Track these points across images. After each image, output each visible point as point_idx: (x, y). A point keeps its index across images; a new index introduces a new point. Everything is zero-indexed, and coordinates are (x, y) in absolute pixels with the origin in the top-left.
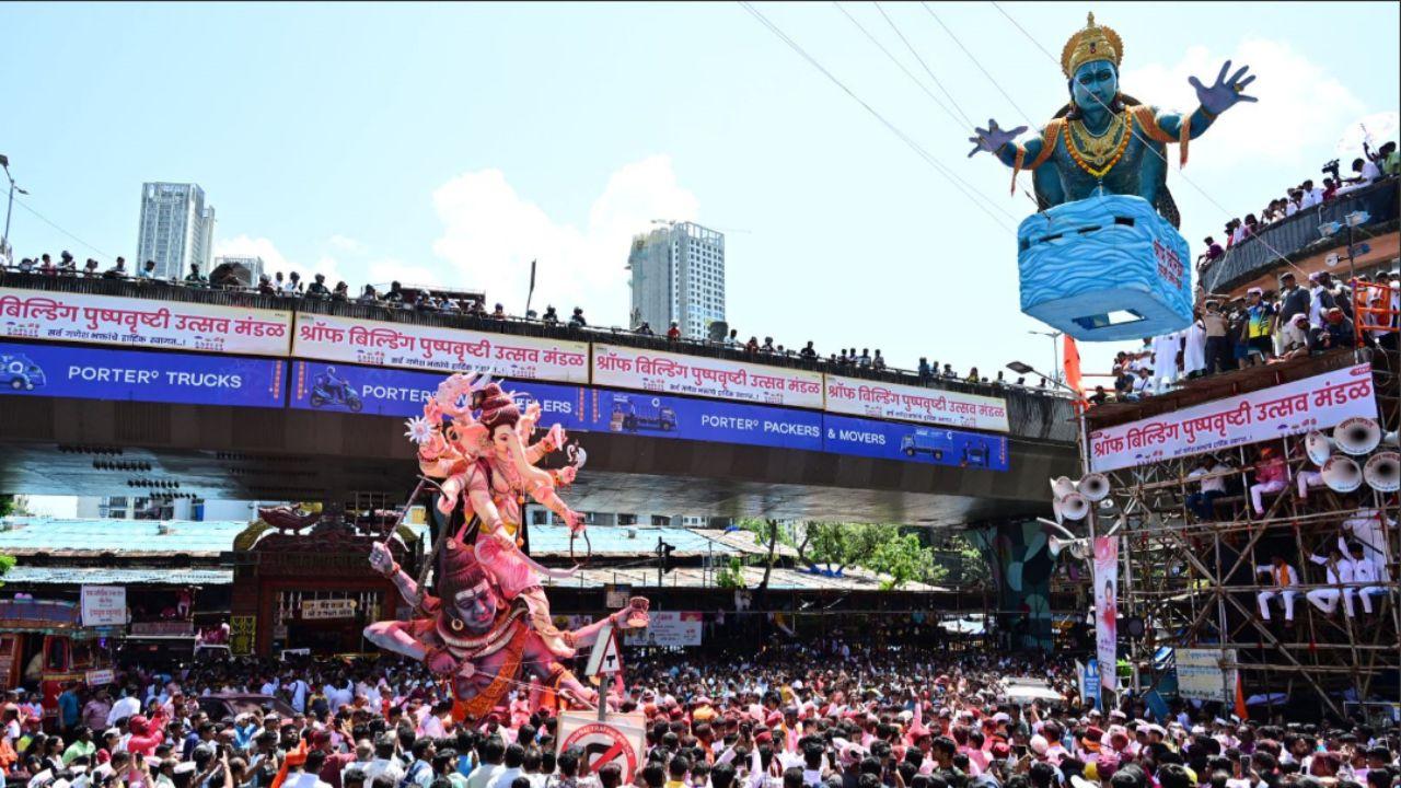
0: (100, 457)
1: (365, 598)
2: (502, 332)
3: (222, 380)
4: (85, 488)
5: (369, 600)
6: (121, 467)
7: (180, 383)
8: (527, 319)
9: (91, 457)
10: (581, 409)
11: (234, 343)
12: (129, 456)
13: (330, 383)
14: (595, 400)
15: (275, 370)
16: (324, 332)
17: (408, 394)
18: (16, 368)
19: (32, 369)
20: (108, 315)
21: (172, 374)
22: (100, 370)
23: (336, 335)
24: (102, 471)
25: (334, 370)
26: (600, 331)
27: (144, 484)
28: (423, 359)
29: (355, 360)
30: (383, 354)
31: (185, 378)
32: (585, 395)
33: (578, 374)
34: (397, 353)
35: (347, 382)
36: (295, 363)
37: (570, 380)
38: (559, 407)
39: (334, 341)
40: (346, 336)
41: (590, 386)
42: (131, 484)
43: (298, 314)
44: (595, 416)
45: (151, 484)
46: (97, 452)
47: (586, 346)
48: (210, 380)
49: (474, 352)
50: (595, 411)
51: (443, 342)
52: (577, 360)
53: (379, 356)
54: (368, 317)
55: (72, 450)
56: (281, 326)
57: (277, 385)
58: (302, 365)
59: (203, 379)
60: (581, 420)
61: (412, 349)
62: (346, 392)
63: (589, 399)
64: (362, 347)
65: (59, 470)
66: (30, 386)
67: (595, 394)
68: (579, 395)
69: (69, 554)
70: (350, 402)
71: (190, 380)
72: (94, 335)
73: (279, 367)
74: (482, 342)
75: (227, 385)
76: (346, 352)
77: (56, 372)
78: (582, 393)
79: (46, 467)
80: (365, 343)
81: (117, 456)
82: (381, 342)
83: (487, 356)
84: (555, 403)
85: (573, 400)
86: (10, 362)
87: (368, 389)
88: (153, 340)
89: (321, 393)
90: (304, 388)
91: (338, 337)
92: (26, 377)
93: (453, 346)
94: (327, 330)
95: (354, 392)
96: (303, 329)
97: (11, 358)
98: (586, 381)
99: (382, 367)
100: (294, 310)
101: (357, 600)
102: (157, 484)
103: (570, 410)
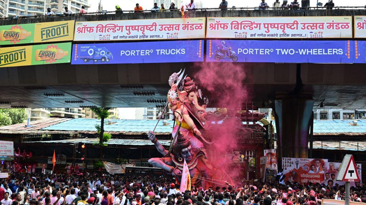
0: (136, 90)
1: (248, 154)
2: (304, 16)
3: (178, 51)
4: (132, 104)
5: (249, 155)
6: (144, 94)
7: (161, 54)
8: (317, 7)
9: (133, 90)
10: (349, 52)
11: (182, 34)
12: (146, 89)
13: (223, 49)
14: (356, 46)
15: (199, 44)
16: (219, 25)
17: (259, 51)
18: (103, 53)
19: (108, 53)
20: (134, 28)
21: (158, 50)
22: (132, 51)
23: (225, 26)
24: (137, 96)
25: (224, 43)
26: (358, 9)
27: (153, 101)
28: (265, 33)
29: (234, 37)
30: (246, 33)
31: (163, 52)
32: (350, 45)
33: (347, 33)
34: (253, 32)
35: (231, 48)
36: (207, 41)
37: (342, 37)
38: (336, 52)
39: (224, 29)
40: (229, 26)
41: (353, 39)
42: (148, 101)
43: (208, 18)
44: (357, 55)
45: (156, 101)
46: (134, 87)
47: (350, 18)
48: (173, 51)
49: (290, 27)
50: (357, 52)
51: (275, 24)
52: (346, 26)
53: (245, 34)
54: (239, 16)
55: (125, 87)
56: (201, 24)
57: (200, 51)
58: (210, 42)
59: (170, 52)
60: (349, 58)
61: (260, 29)
62: (230, 52)
63: (353, 47)
64: (236, 30)
65: (122, 96)
66: (108, 60)
67: (356, 43)
68: (347, 45)
69: (131, 134)
70: (232, 57)
71: (165, 52)
72: (129, 37)
73: (200, 43)
74: (294, 22)
75: (180, 53)
76: (230, 34)
77: (116, 53)
78: (349, 43)
79: (117, 95)
80: (238, 28)
81: (141, 89)
82: (245, 27)
83: (297, 29)
84: (334, 50)
85: (344, 48)
86: (101, 51)
87: (240, 50)
88: (151, 37)
89: (219, 54)
90: (212, 52)
91: (226, 27)
92: (106, 56)
93: (280, 25)
94: (221, 24)
95: (234, 52)
96: (210, 25)
97: (101, 49)
98: (351, 37)
99: (246, 39)
100: (206, 16)
101: (244, 155)
102: (158, 101)
103: (342, 53)
